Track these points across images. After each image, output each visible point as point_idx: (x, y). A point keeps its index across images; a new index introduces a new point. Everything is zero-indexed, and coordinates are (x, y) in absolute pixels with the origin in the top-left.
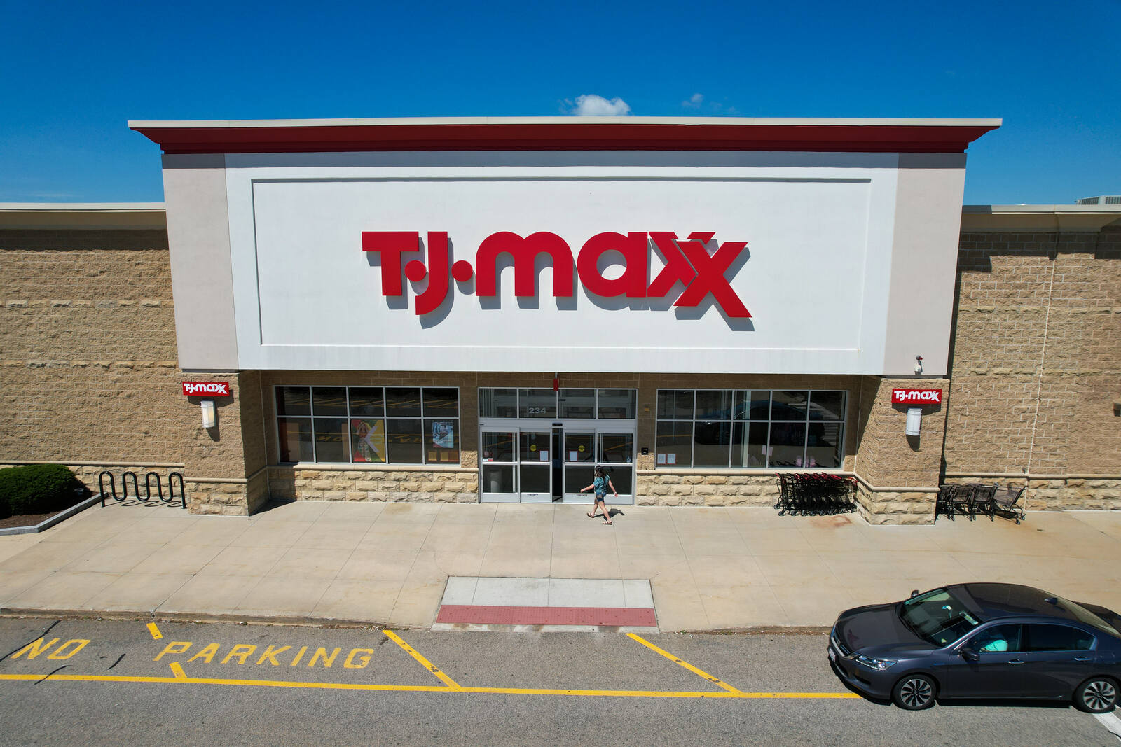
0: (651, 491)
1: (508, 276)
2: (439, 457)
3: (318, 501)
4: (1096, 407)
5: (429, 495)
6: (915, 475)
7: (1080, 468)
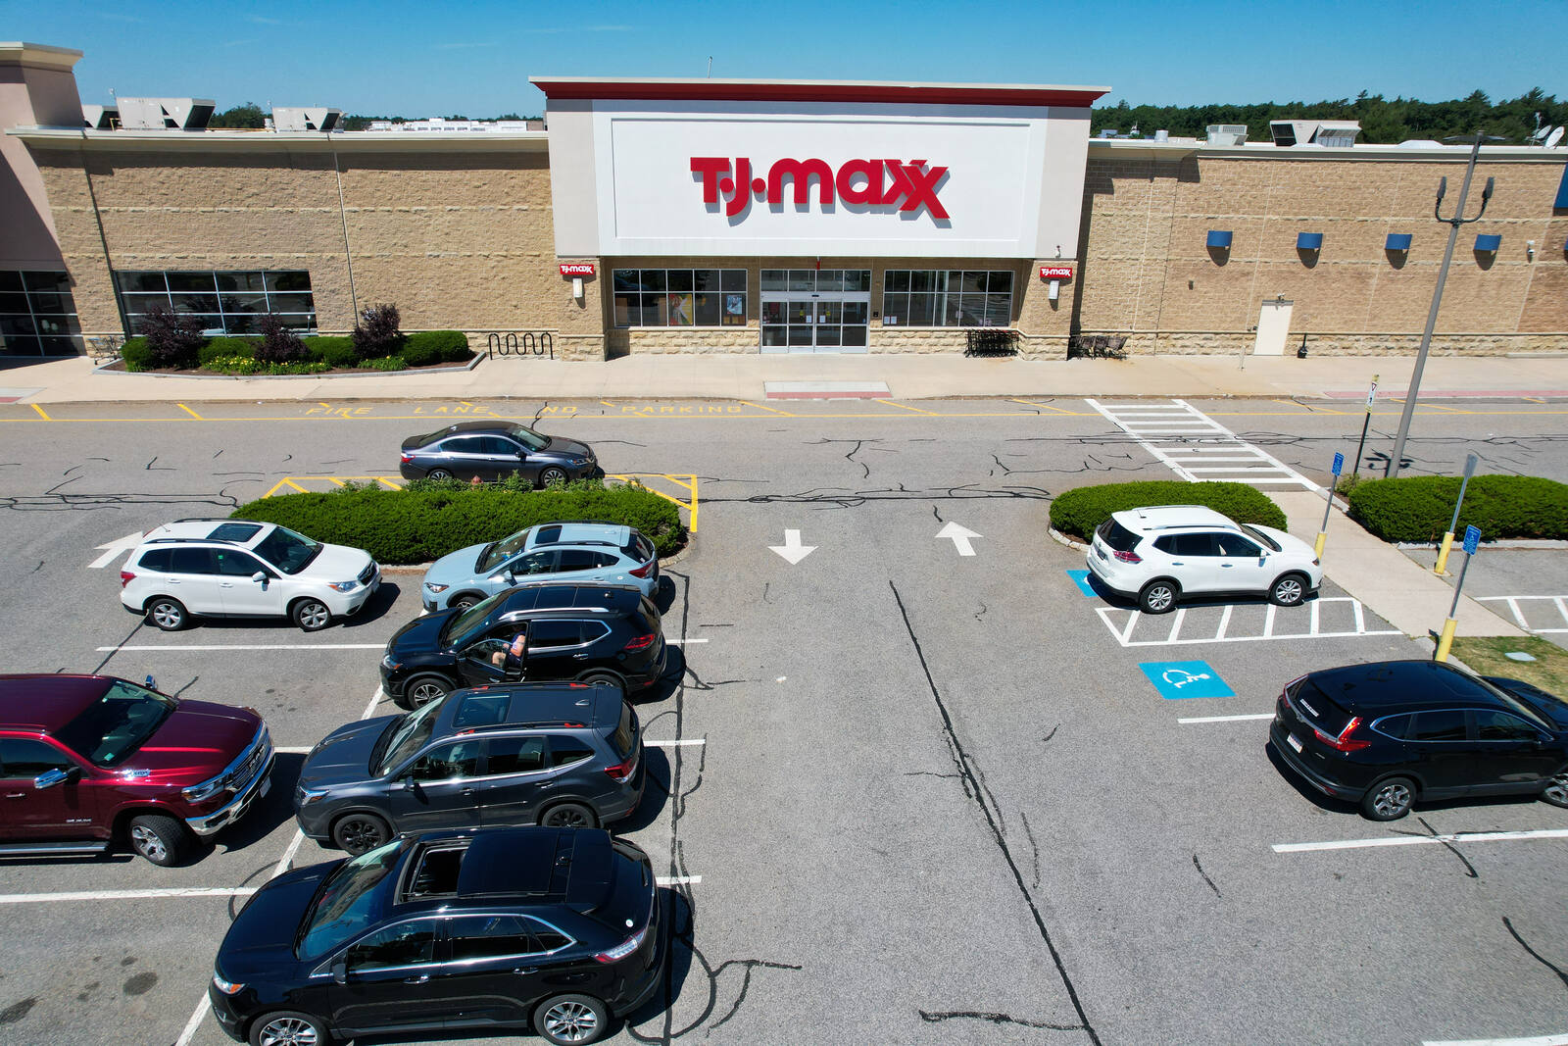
0: (879, 343)
1: (789, 190)
2: (731, 321)
3: (644, 354)
4: (1178, 283)
5: (724, 349)
6: (1055, 326)
7: (1167, 326)
